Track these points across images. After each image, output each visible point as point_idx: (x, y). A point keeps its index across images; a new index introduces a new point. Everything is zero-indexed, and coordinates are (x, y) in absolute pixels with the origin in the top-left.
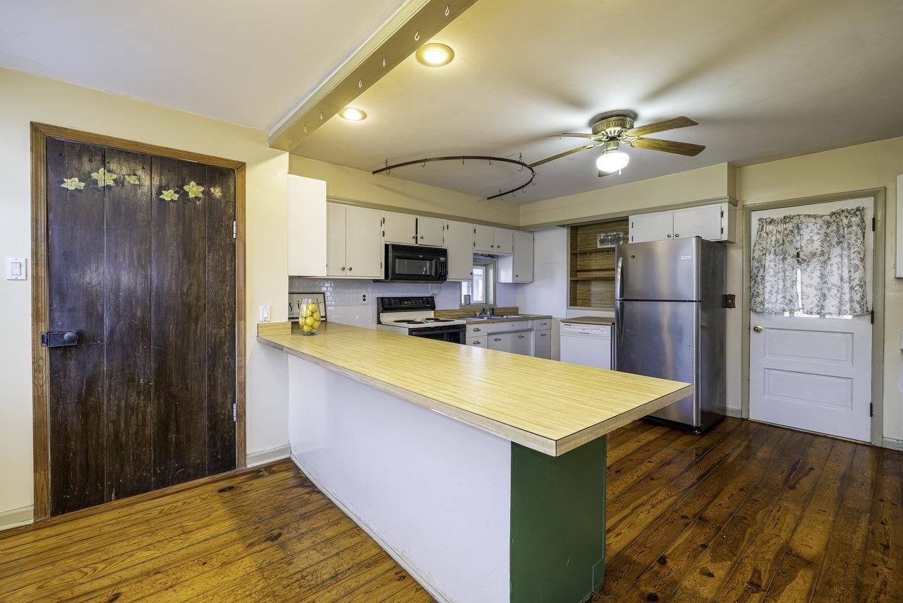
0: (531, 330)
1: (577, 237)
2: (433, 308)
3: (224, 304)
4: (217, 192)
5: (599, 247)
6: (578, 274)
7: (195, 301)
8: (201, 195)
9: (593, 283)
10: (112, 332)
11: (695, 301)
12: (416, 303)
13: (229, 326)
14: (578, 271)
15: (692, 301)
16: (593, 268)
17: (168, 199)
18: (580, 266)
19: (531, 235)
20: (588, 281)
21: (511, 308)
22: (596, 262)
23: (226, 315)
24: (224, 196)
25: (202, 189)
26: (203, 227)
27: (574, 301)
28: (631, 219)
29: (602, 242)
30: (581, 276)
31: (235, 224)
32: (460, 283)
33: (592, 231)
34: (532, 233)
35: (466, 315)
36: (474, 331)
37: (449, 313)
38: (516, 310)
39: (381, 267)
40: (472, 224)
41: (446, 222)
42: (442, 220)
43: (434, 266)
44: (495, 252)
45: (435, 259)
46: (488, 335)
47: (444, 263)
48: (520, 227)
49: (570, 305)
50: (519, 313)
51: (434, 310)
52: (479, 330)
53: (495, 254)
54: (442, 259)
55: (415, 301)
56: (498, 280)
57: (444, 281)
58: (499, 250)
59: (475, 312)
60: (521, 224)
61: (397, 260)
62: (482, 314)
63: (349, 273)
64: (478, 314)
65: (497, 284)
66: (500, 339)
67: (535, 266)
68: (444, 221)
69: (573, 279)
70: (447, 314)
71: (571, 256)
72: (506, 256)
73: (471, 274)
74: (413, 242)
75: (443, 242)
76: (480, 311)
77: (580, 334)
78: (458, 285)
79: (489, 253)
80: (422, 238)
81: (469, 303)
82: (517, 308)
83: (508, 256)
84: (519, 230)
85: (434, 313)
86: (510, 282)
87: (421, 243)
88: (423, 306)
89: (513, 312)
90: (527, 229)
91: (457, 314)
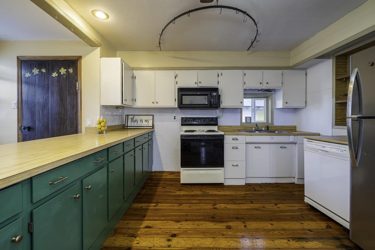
0: (295, 143)
3: (74, 118)
4: (71, 71)
7: (63, 116)
8: (65, 73)
10: (38, 127)
12: (204, 121)
13: (75, 127)
17: (54, 76)
19: (304, 72)
23: (74, 122)
24: (73, 72)
25: (65, 70)
26: (66, 86)
31: (77, 83)
34: (305, 69)
35: (245, 130)
36: (233, 139)
37: (231, 128)
38: (294, 128)
39: (175, 101)
40: (242, 70)
41: (220, 72)
42: (218, 70)
43: (209, 99)
44: (265, 87)
45: (209, 94)
46: (246, 143)
47: (215, 96)
48: (290, 67)
49: (336, 125)
50: (297, 130)
51: (217, 125)
52: (237, 139)
53: (266, 88)
54: (214, 94)
55: (203, 120)
56: (275, 107)
57: (217, 107)
58: (267, 85)
59: (252, 128)
60: (291, 64)
61: (183, 96)
62: (257, 129)
63: (156, 105)
64: (254, 129)
65: (274, 110)
66: (260, 147)
67: (307, 94)
68: (219, 71)
69: (338, 102)
70: (229, 128)
71: (336, 82)
72: (279, 90)
73: (241, 102)
74: (196, 86)
75: (218, 84)
76: (255, 127)
77: (320, 151)
78: (239, 110)
79: (260, 88)
80: (200, 82)
81: (250, 122)
82: (295, 127)
83: (280, 89)
84: (289, 69)
85: (218, 127)
86: (282, 107)
87: (200, 85)
88: (209, 123)
89: (291, 130)
90: (301, 67)
91: (237, 128)
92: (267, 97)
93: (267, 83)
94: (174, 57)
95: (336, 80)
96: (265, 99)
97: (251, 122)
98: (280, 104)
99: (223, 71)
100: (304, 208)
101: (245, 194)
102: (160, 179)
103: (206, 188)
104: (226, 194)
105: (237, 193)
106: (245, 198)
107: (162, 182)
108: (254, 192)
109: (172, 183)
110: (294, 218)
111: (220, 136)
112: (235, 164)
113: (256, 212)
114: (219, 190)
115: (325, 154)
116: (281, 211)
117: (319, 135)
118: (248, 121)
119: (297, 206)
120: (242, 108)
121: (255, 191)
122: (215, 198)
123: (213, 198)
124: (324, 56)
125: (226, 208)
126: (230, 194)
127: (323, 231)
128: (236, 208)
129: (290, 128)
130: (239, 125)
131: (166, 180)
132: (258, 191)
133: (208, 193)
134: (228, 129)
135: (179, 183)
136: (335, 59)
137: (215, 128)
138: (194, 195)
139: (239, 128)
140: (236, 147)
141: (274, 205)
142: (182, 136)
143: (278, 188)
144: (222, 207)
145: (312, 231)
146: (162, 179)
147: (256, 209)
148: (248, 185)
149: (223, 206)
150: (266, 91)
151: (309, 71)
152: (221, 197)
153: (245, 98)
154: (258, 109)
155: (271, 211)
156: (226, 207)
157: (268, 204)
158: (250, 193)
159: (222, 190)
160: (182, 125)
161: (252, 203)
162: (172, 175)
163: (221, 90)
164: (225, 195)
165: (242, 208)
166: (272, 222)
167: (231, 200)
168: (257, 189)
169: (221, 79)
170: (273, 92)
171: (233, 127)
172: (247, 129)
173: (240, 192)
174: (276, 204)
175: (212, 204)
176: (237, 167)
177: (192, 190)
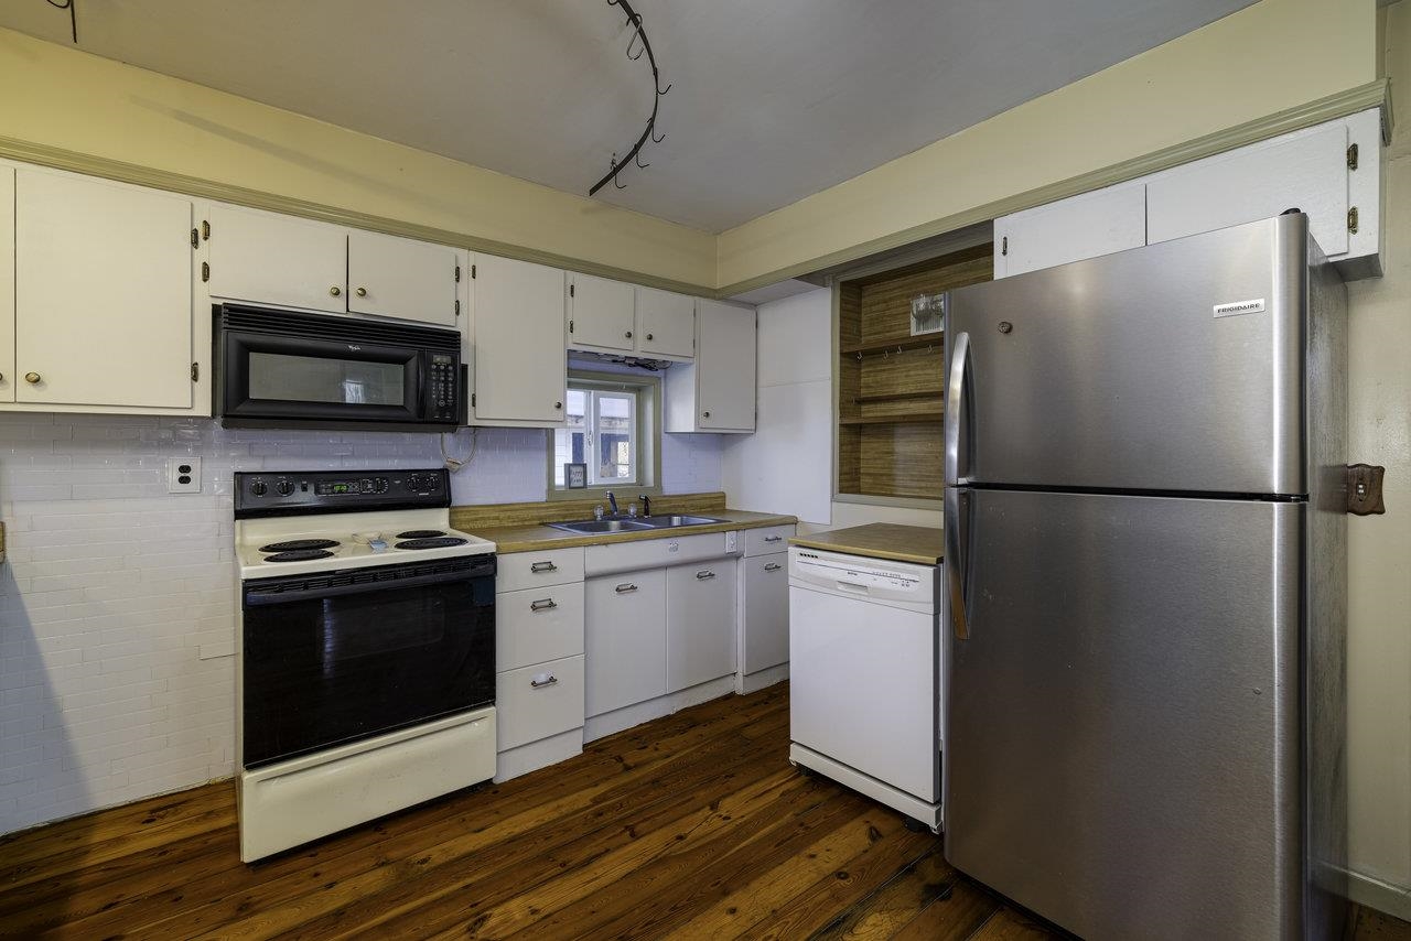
0: (736, 557)
1: (860, 313)
2: (442, 501)
5: (914, 332)
6: (864, 408)
9: (900, 431)
11: (1282, 498)
12: (379, 488)
14: (861, 401)
15: (1271, 497)
16: (900, 390)
18: (868, 387)
19: (751, 314)
20: (886, 428)
21: (704, 497)
22: (905, 377)
27: (851, 479)
28: (1001, 228)
29: (923, 318)
30: (872, 413)
32: (550, 433)
33: (897, 293)
34: (754, 306)
35: (565, 516)
36: (535, 569)
37: (509, 513)
38: (720, 501)
39: (195, 378)
40: (562, 271)
41: (466, 258)
42: (454, 250)
43: (413, 379)
44: (641, 350)
45: (415, 359)
46: (588, 578)
47: (446, 371)
48: (716, 291)
49: (841, 492)
50: (727, 507)
51: (448, 506)
52: (551, 568)
53: (642, 356)
54: (441, 359)
55: (375, 482)
56: (666, 426)
57: (452, 423)
58: (650, 346)
59: (593, 507)
60: (719, 284)
61: (253, 356)
62: (612, 513)
63: (28, 393)
64: (599, 512)
65: (664, 436)
66: (633, 588)
67: (760, 390)
68: (462, 253)
69: (846, 421)
70: (502, 515)
71: (841, 362)
72: (683, 366)
73: (559, 406)
74: (335, 308)
75: (458, 313)
76: (604, 505)
77: (841, 587)
78: (543, 437)
79: (623, 354)
80: (363, 293)
81: (581, 484)
82: (723, 496)
83: (686, 365)
84: (714, 298)
85: (450, 513)
86: (692, 430)
87: (361, 308)
88: (405, 495)
89: (711, 506)
90: (745, 297)
91: (535, 513)
92: (638, 390)
93: (650, 338)
94: (181, 116)
95: (842, 354)
96: (633, 396)
97: (585, 486)
98: (683, 418)
99: (482, 260)
100: (790, 785)
101: (596, 801)
102: (64, 884)
103: (407, 836)
104: (517, 830)
105: (563, 810)
106: (601, 818)
107: (83, 903)
108: (625, 779)
109: (176, 878)
110: (783, 841)
111: (479, 563)
112: (542, 678)
113: (663, 877)
114: (477, 825)
115: (858, 597)
116: (741, 832)
117: (794, 522)
118: (577, 481)
119: (774, 784)
120: (553, 430)
121: (627, 768)
122: (469, 881)
123: (460, 884)
124: (814, 278)
125: (537, 917)
126: (531, 825)
127: (868, 856)
128: (579, 894)
129: (708, 502)
130: (541, 496)
131: (120, 872)
132: (636, 766)
133: (424, 861)
134: (497, 518)
135: (227, 863)
136: (838, 293)
137: (437, 520)
138: (347, 906)
139: (543, 513)
140: (547, 603)
141: (707, 811)
142: (250, 586)
143: (699, 730)
144: (518, 917)
145: (846, 876)
146: (82, 880)
147: (659, 862)
148: (594, 749)
149: (517, 909)
150: (639, 365)
151: (766, 315)
152: (495, 863)
153: (571, 385)
154: (574, 423)
155: (708, 843)
156: (534, 912)
157: (690, 818)
158: (612, 790)
159: (495, 817)
160: (241, 514)
161: (634, 836)
162: (171, 821)
163: (471, 340)
164: (512, 840)
165: (604, 881)
166: (729, 902)
167: (547, 857)
168: (631, 757)
169: (468, 290)
170: (660, 373)
171: (517, 507)
172: (571, 516)
173: (571, 798)
174: (714, 806)
175: (464, 926)
176: (551, 689)
177: (326, 879)
